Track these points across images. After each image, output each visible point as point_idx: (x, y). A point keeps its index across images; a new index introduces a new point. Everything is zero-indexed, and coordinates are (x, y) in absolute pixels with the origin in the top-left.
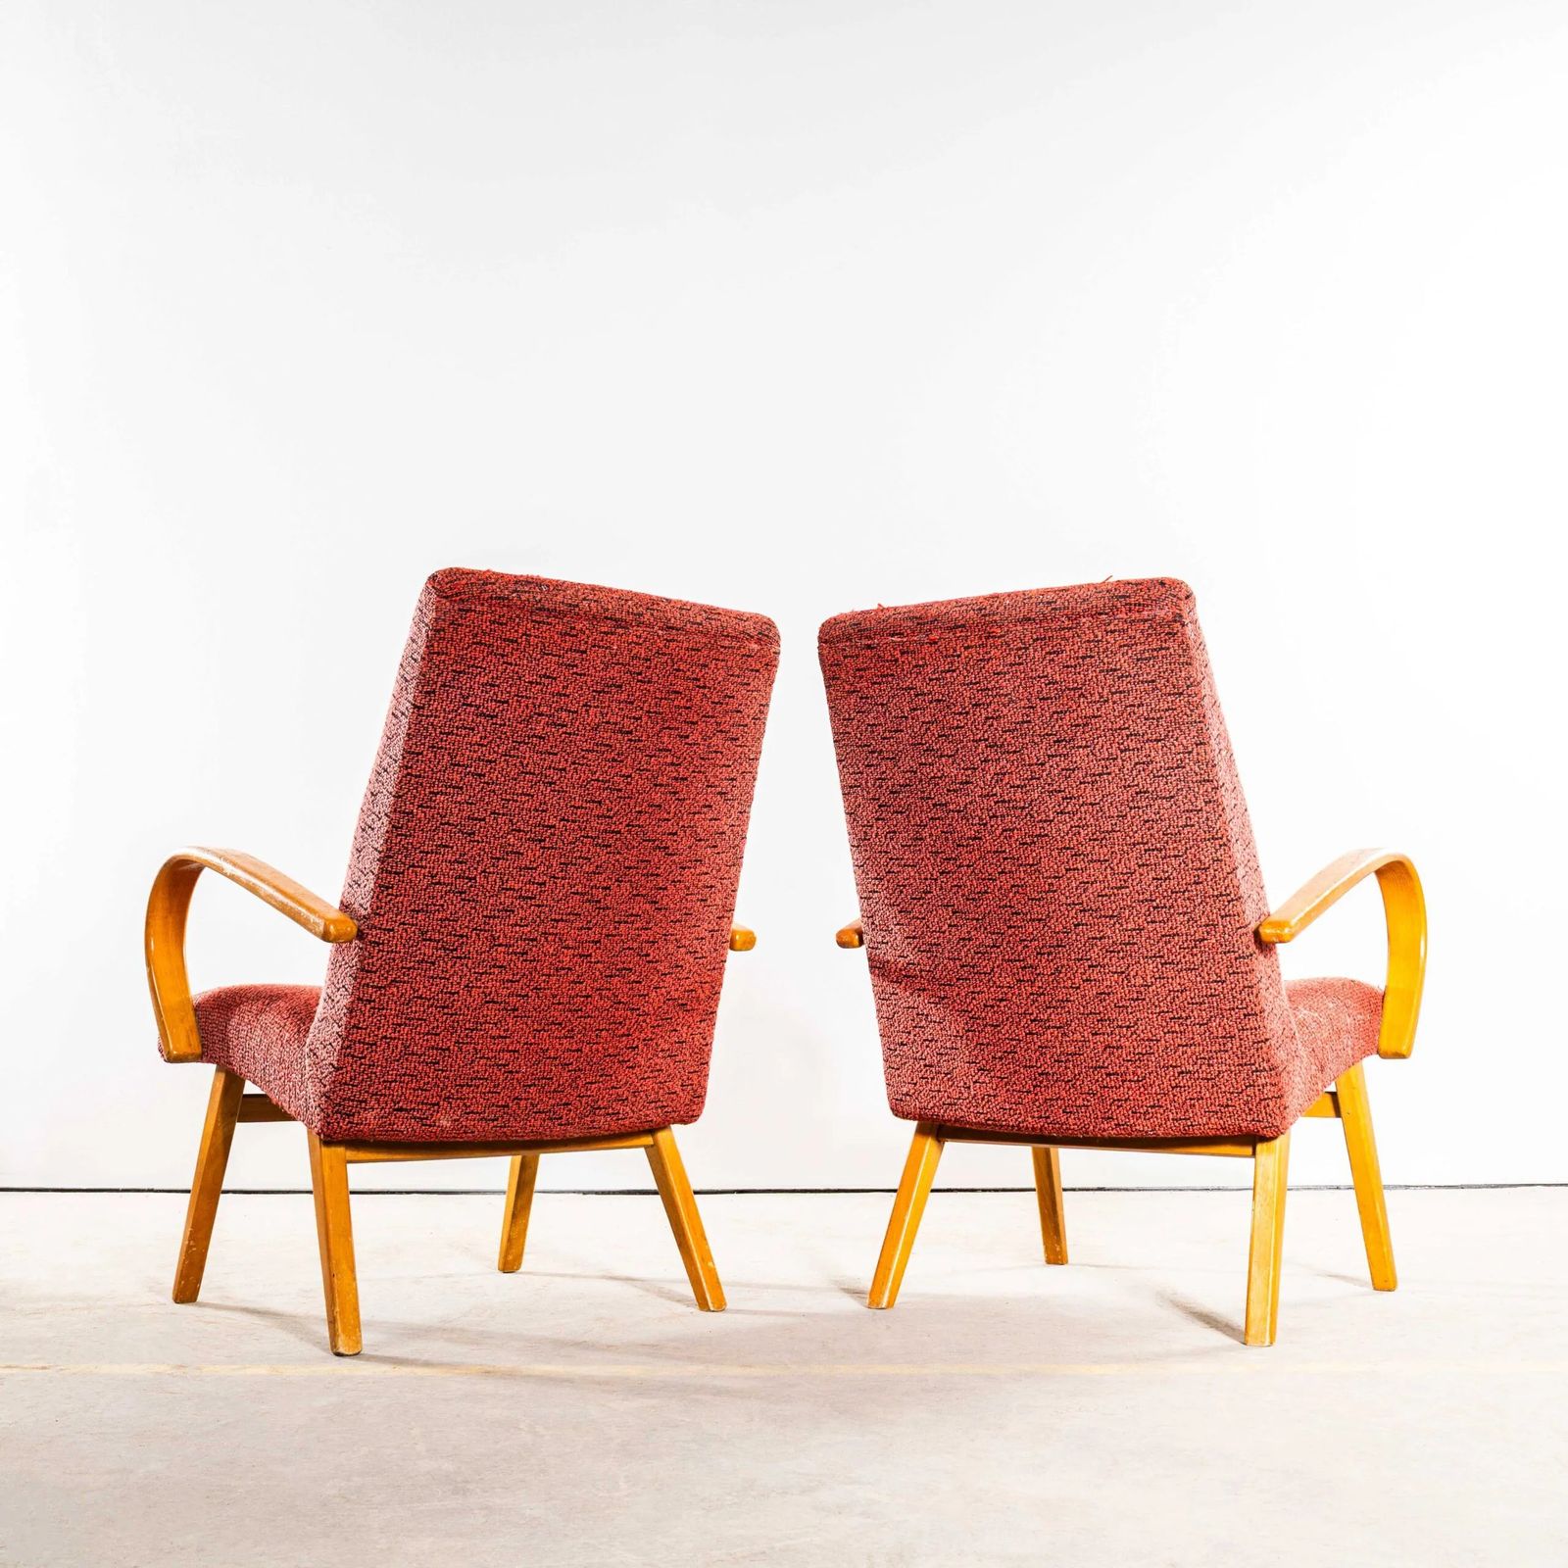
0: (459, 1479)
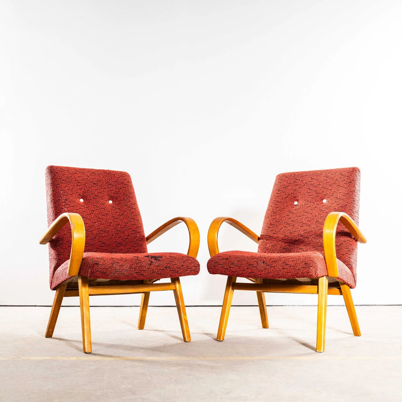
0: (133, 390)
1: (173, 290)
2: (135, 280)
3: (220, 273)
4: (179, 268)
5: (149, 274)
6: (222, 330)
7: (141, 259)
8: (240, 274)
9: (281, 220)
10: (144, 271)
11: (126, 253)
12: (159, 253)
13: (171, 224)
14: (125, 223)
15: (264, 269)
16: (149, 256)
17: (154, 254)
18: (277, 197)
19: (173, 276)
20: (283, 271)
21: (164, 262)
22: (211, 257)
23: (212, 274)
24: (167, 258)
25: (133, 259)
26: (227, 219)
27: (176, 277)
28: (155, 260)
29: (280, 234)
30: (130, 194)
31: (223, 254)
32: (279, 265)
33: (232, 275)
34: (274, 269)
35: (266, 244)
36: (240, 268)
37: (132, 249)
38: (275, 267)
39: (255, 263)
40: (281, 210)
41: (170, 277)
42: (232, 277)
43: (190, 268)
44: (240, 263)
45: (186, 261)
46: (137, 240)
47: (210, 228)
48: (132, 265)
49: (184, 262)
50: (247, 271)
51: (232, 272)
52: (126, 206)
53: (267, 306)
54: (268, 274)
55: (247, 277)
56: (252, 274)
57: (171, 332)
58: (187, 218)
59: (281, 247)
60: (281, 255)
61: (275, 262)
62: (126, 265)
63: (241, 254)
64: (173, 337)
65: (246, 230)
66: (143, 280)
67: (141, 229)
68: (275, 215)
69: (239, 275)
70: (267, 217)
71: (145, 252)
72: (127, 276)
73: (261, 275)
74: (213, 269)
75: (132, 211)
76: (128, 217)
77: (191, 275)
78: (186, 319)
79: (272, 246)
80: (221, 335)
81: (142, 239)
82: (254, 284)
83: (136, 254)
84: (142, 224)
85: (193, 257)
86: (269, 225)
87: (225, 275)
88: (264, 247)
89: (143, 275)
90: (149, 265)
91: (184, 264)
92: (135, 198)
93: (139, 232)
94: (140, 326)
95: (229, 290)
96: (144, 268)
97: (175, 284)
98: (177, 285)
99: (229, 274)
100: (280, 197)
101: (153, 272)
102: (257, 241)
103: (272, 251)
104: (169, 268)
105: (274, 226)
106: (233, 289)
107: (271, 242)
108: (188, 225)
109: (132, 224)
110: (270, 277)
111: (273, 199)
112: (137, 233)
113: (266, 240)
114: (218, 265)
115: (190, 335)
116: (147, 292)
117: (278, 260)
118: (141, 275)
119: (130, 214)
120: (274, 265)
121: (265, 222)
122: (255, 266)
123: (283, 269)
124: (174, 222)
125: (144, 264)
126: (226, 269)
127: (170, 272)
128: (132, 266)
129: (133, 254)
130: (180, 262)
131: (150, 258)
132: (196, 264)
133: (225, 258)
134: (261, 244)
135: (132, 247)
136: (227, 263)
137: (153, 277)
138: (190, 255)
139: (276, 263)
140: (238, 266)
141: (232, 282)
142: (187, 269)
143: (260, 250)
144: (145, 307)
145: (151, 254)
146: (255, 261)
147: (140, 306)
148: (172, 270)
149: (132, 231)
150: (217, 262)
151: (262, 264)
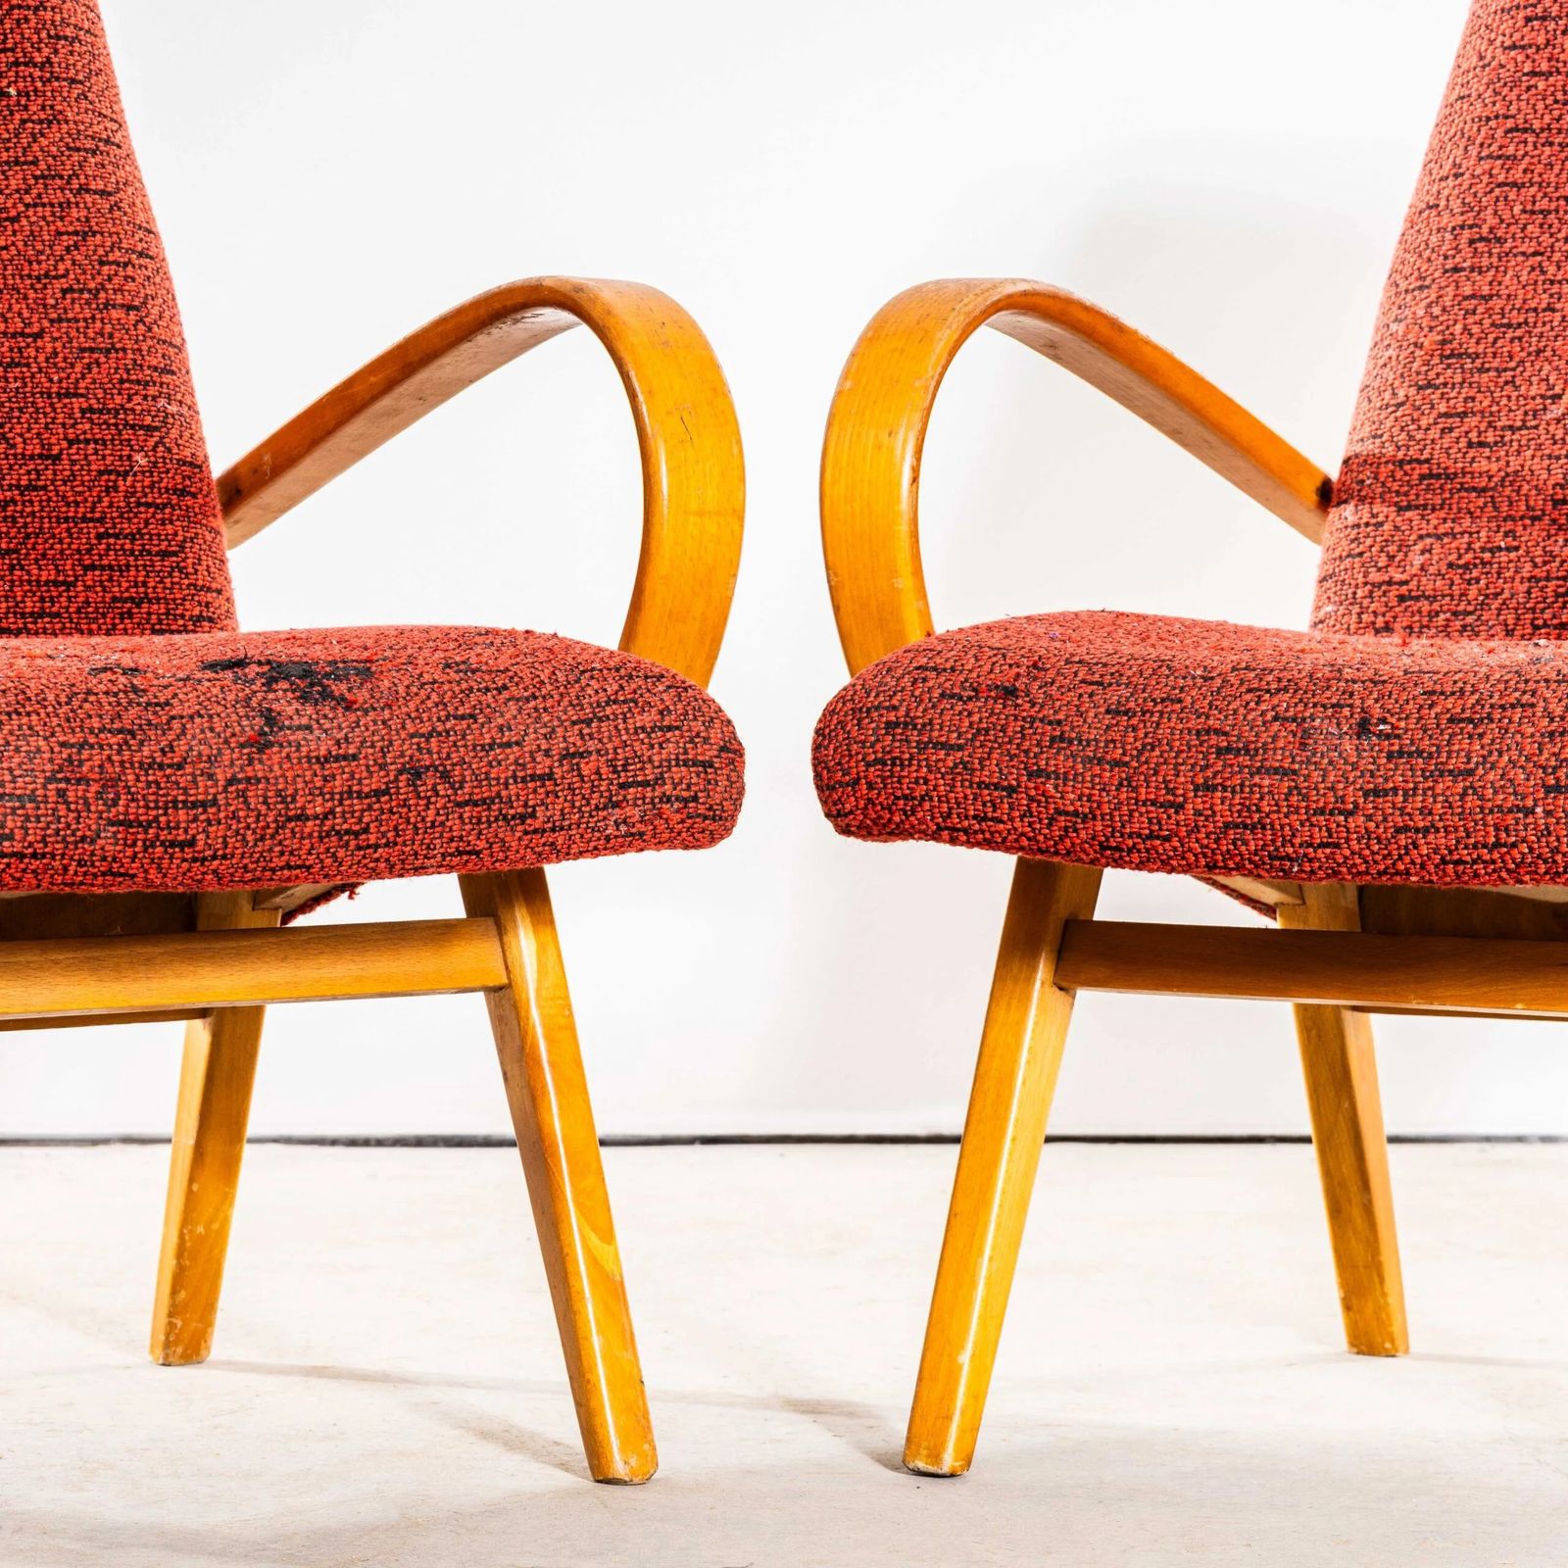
1: (480, 996)
2: (111, 897)
3: (939, 828)
4: (541, 777)
5: (250, 837)
6: (960, 1367)
7: (168, 693)
8: (1130, 836)
9: (1550, 308)
10: (194, 805)
11: (29, 633)
12: (344, 637)
13: (466, 348)
14: (14, 335)
15: (1366, 795)
16: (239, 664)
17: (292, 638)
18: (1516, 84)
19: (478, 853)
20: (1548, 813)
21: (394, 724)
22: (852, 675)
23: (864, 837)
24: (427, 677)
25: (89, 692)
26: (1009, 296)
27: (506, 867)
28: (304, 698)
29: (1539, 447)
30: (56, 52)
31: (973, 641)
32: (1515, 756)
33: (1057, 853)
34: (1464, 795)
35: (1392, 549)
36: (1129, 779)
37: (88, 588)
38: (1471, 772)
39: (1275, 738)
40: (1545, 213)
41: (450, 869)
42: (1049, 866)
43: (645, 784)
44: (1135, 729)
45: (608, 710)
46: (135, 503)
47: (841, 384)
48: (82, 746)
49: (588, 722)
50: (1198, 813)
51: (1052, 820)
52: (17, 163)
53: (1394, 1140)
54: (1403, 840)
55: (1210, 868)
56: (1246, 843)
57: (464, 1385)
58: (624, 289)
59: (1538, 580)
60: (1537, 652)
61: (1470, 720)
62: (17, 750)
63: (1140, 650)
64: (486, 1435)
65: (1197, 413)
66: (196, 893)
67: (169, 398)
68: (1485, 262)
69: (1118, 849)
70: (1408, 281)
71: (210, 620)
72: (34, 856)
73: (1337, 846)
74: (870, 786)
75: (74, 213)
76: (38, 278)
77: (660, 845)
78: (609, 1266)
79: (1450, 565)
80: (949, 1418)
81: (183, 492)
82: (1267, 931)
83: (122, 642)
84: (180, 349)
85: (678, 669)
86: (1426, 363)
87: (989, 844)
88: (1375, 576)
89: (192, 843)
90: (242, 746)
91: (592, 745)
92: (110, 92)
93: (149, 429)
94: (171, 1326)
95: (1026, 999)
96: (195, 782)
97: (501, 932)
98: (525, 940)
99: (1025, 842)
100: (1541, 85)
101: (290, 819)
102: (1311, 518)
103: (1455, 614)
104: (445, 776)
105: (1482, 370)
106: (1065, 982)
107: (1441, 530)
108: (627, 358)
109: (83, 350)
110: (1423, 866)
111: (1479, 105)
112: (127, 434)
113: (1400, 510)
114: (922, 747)
115: (646, 1414)
116: (234, 1009)
117: (1502, 707)
118: (172, 844)
119: (58, 250)
120: (1465, 749)
121: (1394, 327)
122: (1276, 760)
123: (1548, 789)
124: (495, 331)
125: (195, 742)
126: (997, 786)
127: (453, 822)
128: (81, 763)
129: (94, 640)
130: (546, 718)
131: (253, 681)
132: (706, 740)
133: (985, 681)
134: (1344, 547)
135: (86, 568)
136: (1003, 730)
137: (289, 867)
138: (651, 654)
139: (1481, 736)
140: (1117, 763)
141: (1061, 910)
142: (622, 786)
143: (1329, 608)
144: (214, 1147)
145: (267, 638)
146: (1276, 718)
147: (168, 1141)
148: (467, 803)
149: (83, 411)
150: (909, 723)
151: (1348, 746)
